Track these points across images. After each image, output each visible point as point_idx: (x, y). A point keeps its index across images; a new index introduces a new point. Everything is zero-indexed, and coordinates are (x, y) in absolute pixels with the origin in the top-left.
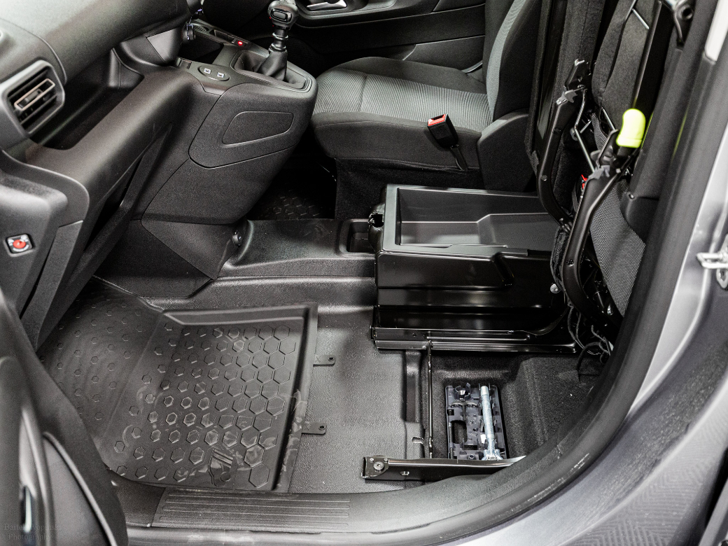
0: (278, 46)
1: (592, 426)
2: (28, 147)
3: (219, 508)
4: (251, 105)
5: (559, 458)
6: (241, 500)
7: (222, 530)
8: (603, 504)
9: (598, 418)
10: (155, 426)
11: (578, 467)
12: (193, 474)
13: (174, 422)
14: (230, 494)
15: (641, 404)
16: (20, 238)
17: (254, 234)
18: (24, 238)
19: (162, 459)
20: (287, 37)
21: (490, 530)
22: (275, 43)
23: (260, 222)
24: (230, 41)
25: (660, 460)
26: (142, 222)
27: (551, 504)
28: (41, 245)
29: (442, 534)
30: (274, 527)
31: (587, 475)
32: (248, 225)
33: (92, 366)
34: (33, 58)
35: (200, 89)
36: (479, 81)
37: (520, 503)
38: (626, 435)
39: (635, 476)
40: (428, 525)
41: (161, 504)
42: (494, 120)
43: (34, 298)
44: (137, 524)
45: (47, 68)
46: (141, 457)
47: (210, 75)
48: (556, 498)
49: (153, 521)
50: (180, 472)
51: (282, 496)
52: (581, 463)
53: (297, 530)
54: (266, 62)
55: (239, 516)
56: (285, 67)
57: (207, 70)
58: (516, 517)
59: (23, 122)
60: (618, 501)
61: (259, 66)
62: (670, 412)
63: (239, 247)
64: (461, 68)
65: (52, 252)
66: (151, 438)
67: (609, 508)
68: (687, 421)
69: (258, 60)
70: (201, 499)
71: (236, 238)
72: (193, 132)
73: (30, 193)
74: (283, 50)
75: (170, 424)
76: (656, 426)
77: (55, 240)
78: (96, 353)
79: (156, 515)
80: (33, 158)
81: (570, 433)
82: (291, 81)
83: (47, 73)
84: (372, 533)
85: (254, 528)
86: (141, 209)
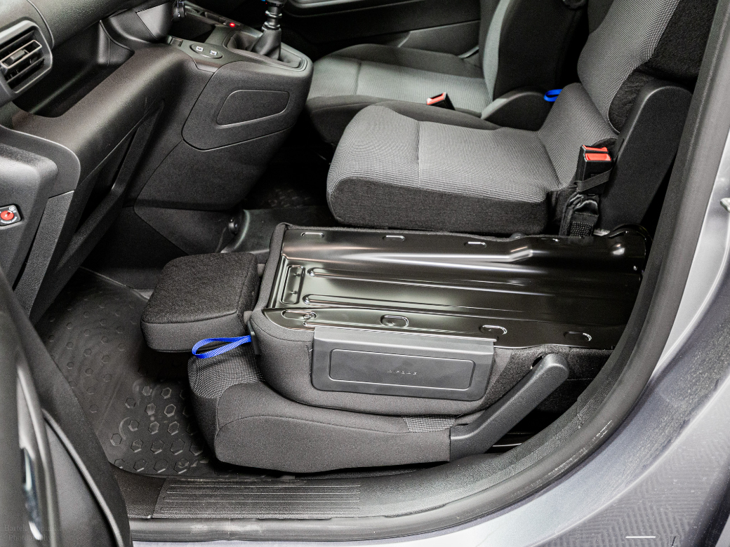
0: (271, 24)
1: (615, 390)
2: (14, 113)
3: (223, 497)
4: (245, 84)
5: (579, 427)
6: (246, 488)
7: (227, 519)
8: (629, 472)
9: (621, 382)
10: (152, 419)
11: (601, 435)
12: (194, 465)
13: (173, 414)
14: (234, 482)
15: (665, 365)
16: (8, 209)
17: (251, 223)
18: (12, 209)
19: (161, 451)
20: (281, 15)
21: (510, 508)
22: (268, 21)
23: (257, 212)
24: (222, 22)
25: (689, 420)
26: (135, 209)
27: (572, 477)
28: (30, 218)
29: (458, 515)
30: (282, 514)
31: (610, 443)
32: (244, 215)
33: (85, 359)
34: (18, 17)
35: (192, 66)
36: (475, 66)
37: (540, 477)
38: (651, 399)
39: (661, 439)
40: (444, 505)
41: (162, 495)
42: (494, 99)
43: (24, 277)
44: (137, 517)
45: (33, 28)
46: (140, 450)
47: (203, 53)
48: (578, 470)
49: (153, 512)
50: (180, 463)
51: (289, 483)
52: (604, 431)
53: (306, 516)
54: (260, 41)
55: (244, 504)
56: (279, 47)
57: (199, 48)
58: (536, 492)
59: (9, 81)
60: (645, 467)
61: (253, 46)
62: (697, 369)
63: (236, 234)
64: (457, 54)
65: (41, 225)
66: (150, 429)
67: (635, 476)
68: (715, 377)
69: (251, 40)
70: (204, 488)
71: (232, 225)
72: (187, 112)
73: (17, 160)
74: (277, 29)
75: (169, 415)
76: (683, 386)
77: (45, 212)
78: (90, 345)
79: (157, 506)
80: (20, 125)
81: (592, 401)
82: (285, 60)
83: (33, 33)
84: (386, 517)
85: (259, 516)
86: (133, 195)
